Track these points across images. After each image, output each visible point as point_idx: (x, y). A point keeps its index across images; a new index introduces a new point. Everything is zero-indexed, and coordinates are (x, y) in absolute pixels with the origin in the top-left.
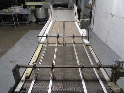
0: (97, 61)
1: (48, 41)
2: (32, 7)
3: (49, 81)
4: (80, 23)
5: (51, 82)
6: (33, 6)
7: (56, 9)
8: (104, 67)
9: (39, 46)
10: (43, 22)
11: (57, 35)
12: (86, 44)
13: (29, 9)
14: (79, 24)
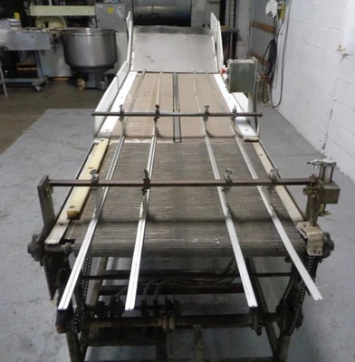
0: (268, 167)
1: (124, 131)
2: (53, 25)
3: (136, 223)
4: (228, 73)
5: (142, 225)
6: (57, 18)
7: (148, 32)
8: (285, 184)
9: (97, 144)
10: (98, 81)
11: (154, 111)
12: (245, 138)
13: (44, 30)
14: (225, 76)
